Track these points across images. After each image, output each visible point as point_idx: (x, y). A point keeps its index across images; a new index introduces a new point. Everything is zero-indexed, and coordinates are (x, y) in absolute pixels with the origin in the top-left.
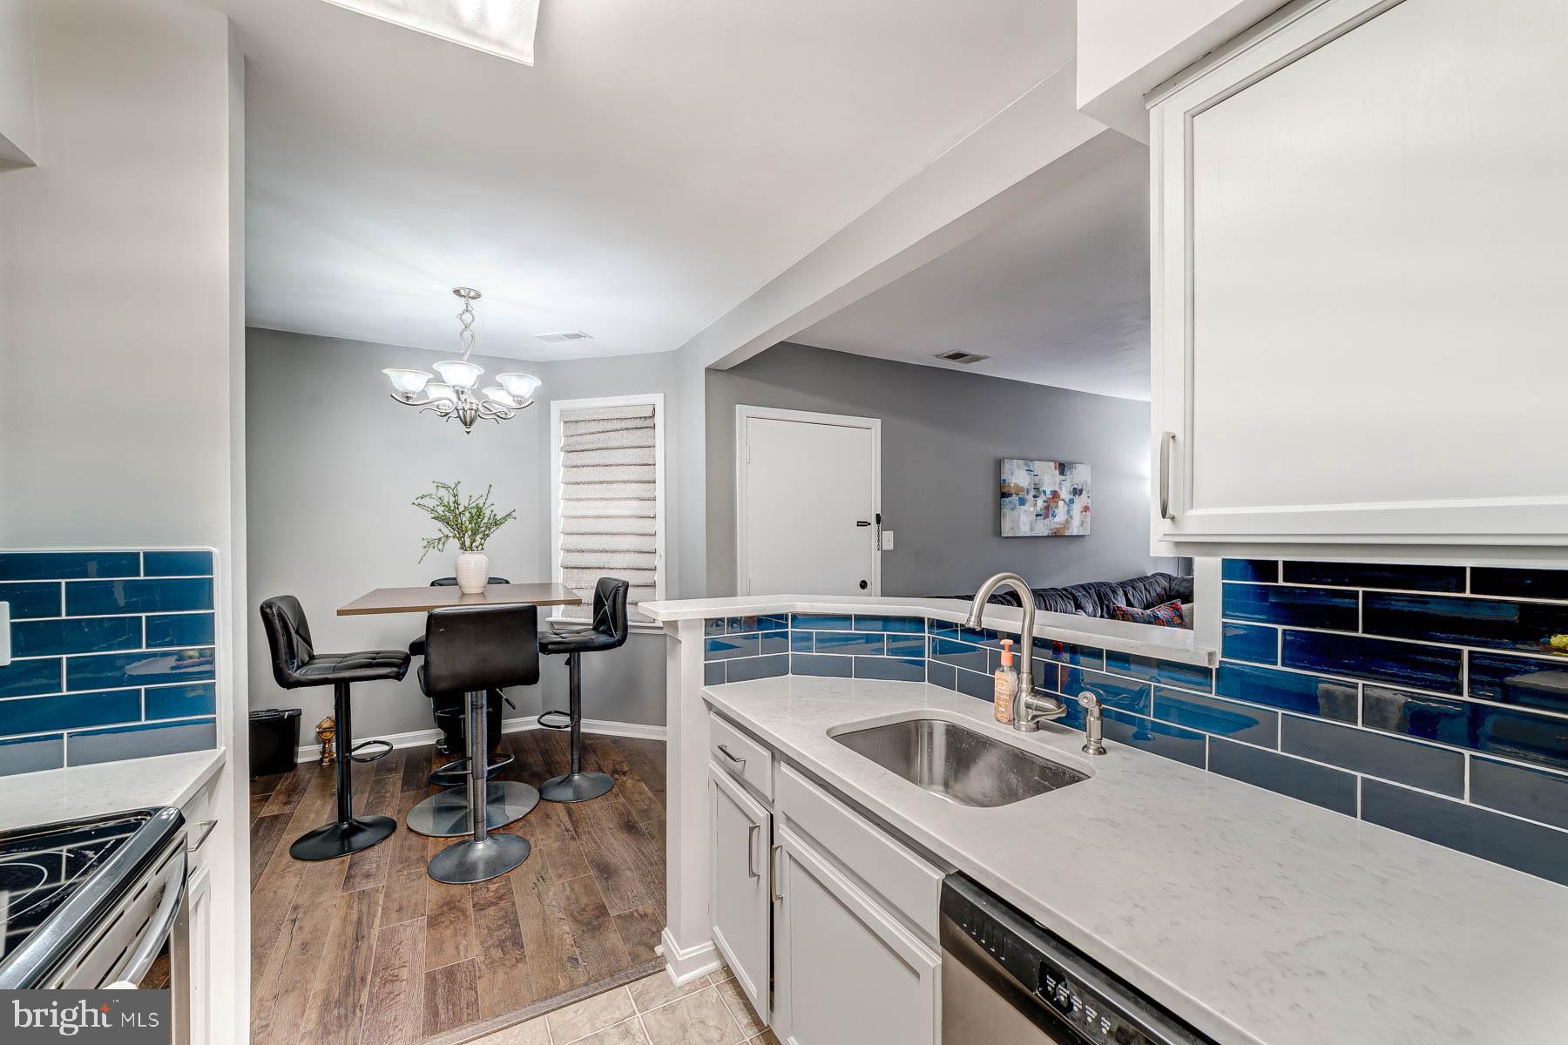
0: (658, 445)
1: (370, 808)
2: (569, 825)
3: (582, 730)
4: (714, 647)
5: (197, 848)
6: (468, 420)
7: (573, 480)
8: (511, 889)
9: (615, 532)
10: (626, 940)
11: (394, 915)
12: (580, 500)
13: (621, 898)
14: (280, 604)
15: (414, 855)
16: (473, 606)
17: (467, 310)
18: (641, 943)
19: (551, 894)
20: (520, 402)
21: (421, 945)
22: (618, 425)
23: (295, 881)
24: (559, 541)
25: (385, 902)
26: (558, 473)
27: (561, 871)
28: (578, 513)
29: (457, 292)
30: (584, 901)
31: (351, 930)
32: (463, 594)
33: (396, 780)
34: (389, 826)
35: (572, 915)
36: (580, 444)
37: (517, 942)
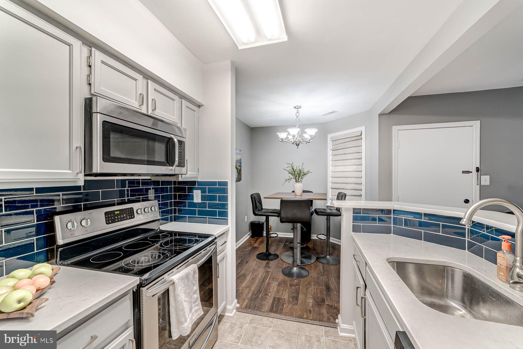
0: (363, 145)
1: (275, 250)
2: (322, 271)
3: (330, 241)
4: (355, 219)
5: (221, 245)
6: (298, 144)
7: (335, 160)
8: (300, 284)
9: (347, 176)
10: (328, 313)
11: (272, 279)
12: (336, 166)
13: (331, 299)
14: (254, 195)
15: (280, 266)
16: (298, 198)
17: (298, 112)
18: (332, 316)
19: (310, 289)
20: (311, 137)
21: (275, 289)
22: (351, 139)
23: (255, 263)
24: (330, 180)
25: (271, 275)
26: (330, 158)
27: (315, 284)
28: (336, 171)
29: (295, 107)
30: (319, 295)
31: (262, 279)
32: (296, 195)
33: (282, 245)
34: (277, 256)
35: (314, 298)
36: (337, 148)
37: (297, 299)
